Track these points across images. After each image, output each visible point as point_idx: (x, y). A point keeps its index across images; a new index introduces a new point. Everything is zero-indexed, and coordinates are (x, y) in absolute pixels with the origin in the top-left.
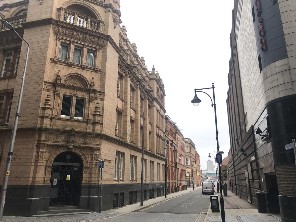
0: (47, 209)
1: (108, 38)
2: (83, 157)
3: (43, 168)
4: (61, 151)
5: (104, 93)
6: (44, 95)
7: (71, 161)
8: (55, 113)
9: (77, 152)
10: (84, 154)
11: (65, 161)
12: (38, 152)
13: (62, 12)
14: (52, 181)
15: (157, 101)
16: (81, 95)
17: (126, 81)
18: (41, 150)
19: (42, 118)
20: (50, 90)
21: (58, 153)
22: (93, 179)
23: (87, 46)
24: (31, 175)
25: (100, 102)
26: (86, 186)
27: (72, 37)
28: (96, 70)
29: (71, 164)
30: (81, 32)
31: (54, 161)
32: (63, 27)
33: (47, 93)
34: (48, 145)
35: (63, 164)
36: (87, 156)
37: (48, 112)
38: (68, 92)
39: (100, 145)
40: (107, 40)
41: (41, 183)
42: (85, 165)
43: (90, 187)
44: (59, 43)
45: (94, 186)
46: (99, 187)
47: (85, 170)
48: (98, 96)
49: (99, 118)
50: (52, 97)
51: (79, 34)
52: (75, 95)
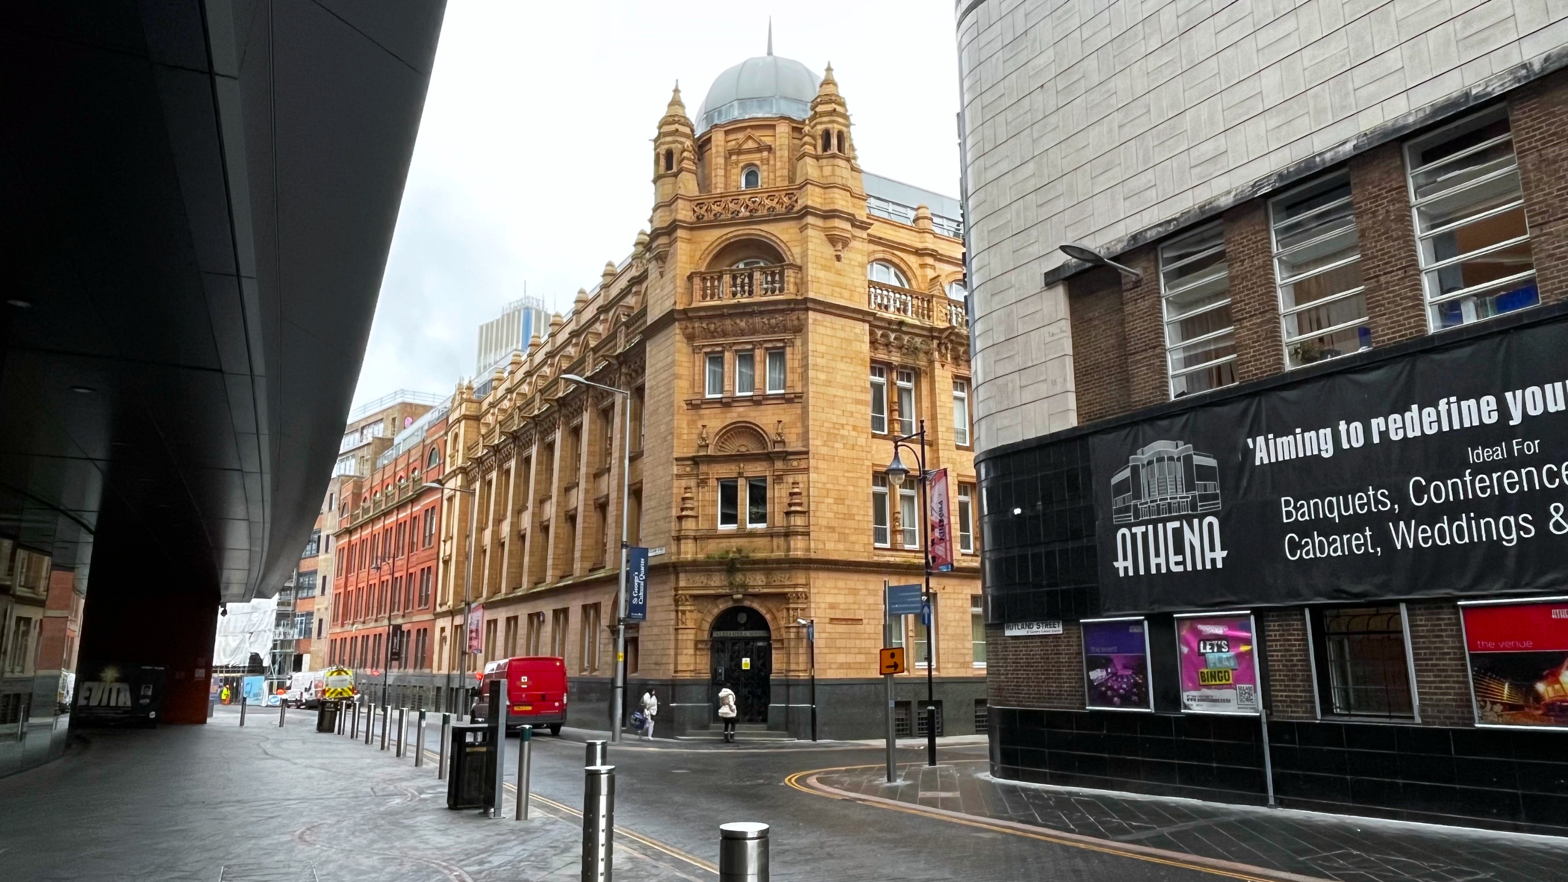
0: (707, 728)
1: (804, 305)
2: (768, 617)
3: (691, 644)
4: (722, 606)
5: (807, 453)
6: (678, 489)
7: (748, 627)
8: (703, 525)
9: (756, 605)
10: (769, 611)
11: (737, 627)
12: (677, 611)
13: (697, 281)
14: (714, 670)
16: (755, 470)
18: (681, 608)
19: (678, 539)
20: (688, 475)
21: (716, 611)
22: (793, 667)
23: (761, 343)
24: (671, 659)
25: (800, 478)
26: (781, 683)
27: (725, 334)
28: (787, 400)
29: (748, 634)
30: (742, 315)
31: (712, 629)
32: (700, 318)
33: (684, 483)
34: (695, 597)
35: (731, 634)
36: (779, 615)
37: (689, 525)
38: (726, 471)
39: (807, 585)
40: (807, 309)
41: (688, 676)
42: (774, 635)
43: (788, 684)
44: (700, 356)
45: (797, 683)
46: (809, 685)
47: (774, 645)
48: (795, 463)
49: (798, 521)
50: (694, 490)
51: (738, 321)
52: (740, 475)
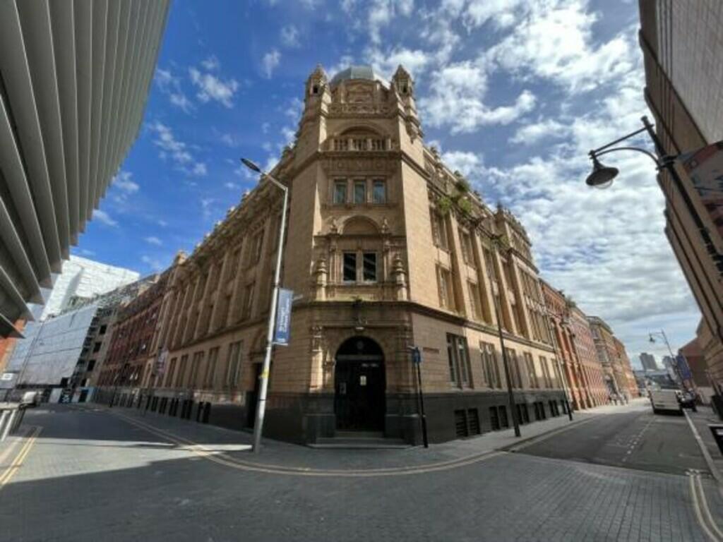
1: (401, 156)
2: (382, 344)
3: (321, 365)
4: (347, 336)
5: (405, 237)
7: (364, 352)
8: (333, 279)
9: (372, 335)
10: (383, 339)
11: (355, 352)
13: (332, 141)
14: (337, 387)
15: (517, 254)
20: (323, 247)
21: (342, 340)
22: (404, 384)
23: (371, 176)
25: (401, 253)
26: (394, 396)
27: (348, 169)
28: (389, 207)
29: (364, 357)
30: (359, 159)
31: (337, 354)
32: (334, 159)
33: (319, 252)
34: (325, 328)
35: (352, 357)
36: (389, 342)
39: (410, 321)
40: (400, 159)
43: (399, 397)
48: (396, 243)
49: (401, 278)
50: (327, 257)
52: (359, 248)
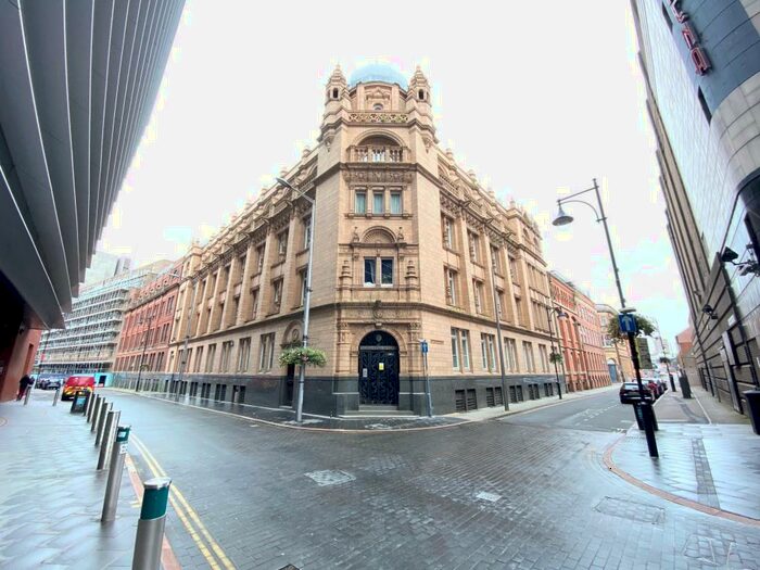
0: (358, 409)
1: (416, 168)
3: (348, 354)
4: (368, 330)
5: (417, 245)
6: (340, 261)
7: (382, 343)
8: (356, 282)
9: (389, 330)
10: (398, 334)
11: (375, 343)
12: (339, 333)
13: (353, 150)
14: (360, 372)
16: (387, 253)
17: (459, 226)
18: (341, 331)
19: (341, 290)
21: (364, 334)
22: (414, 369)
23: (389, 186)
24: (335, 364)
25: (414, 259)
26: (406, 379)
27: (368, 180)
28: (404, 217)
31: (361, 344)
32: (355, 169)
33: (344, 258)
34: (351, 324)
36: (403, 336)
37: (347, 282)
38: (370, 253)
39: (420, 319)
40: (416, 170)
41: (346, 374)
42: (401, 349)
43: (411, 379)
44: (353, 192)
45: (418, 379)
46: (424, 379)
47: (401, 355)
49: (413, 282)
50: (350, 262)
51: (377, 173)
52: (378, 255)
